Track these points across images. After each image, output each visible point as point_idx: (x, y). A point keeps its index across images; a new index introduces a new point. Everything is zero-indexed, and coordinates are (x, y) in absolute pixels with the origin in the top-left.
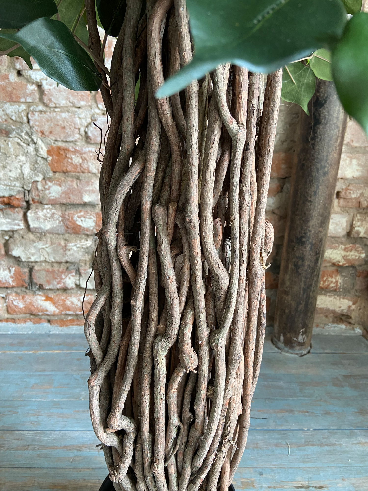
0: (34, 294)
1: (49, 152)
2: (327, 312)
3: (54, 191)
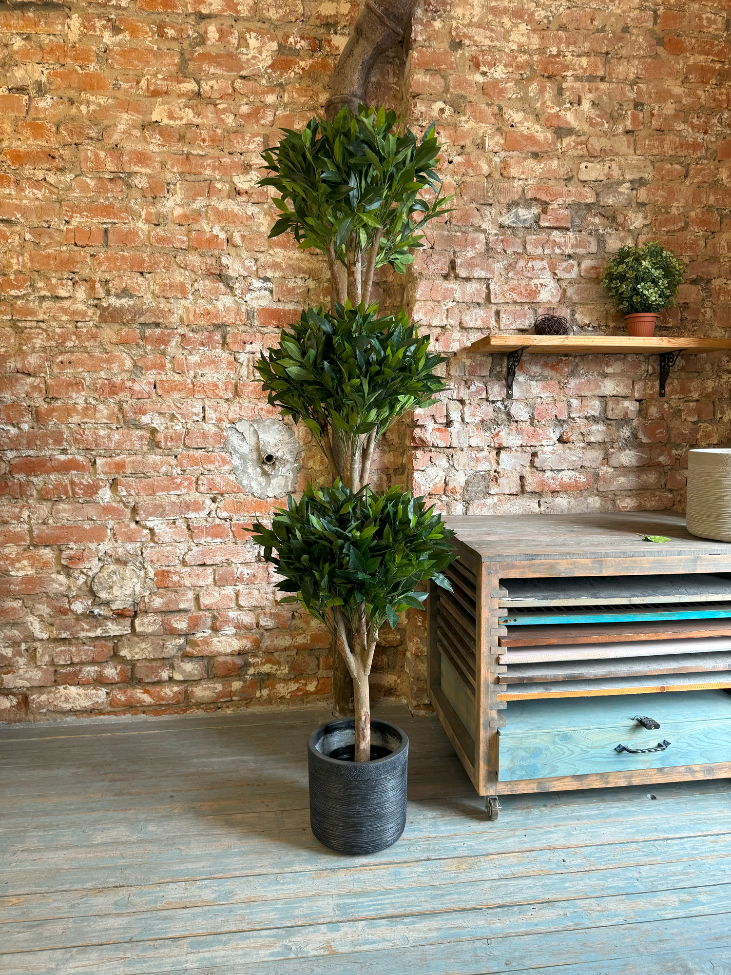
0: (134, 687)
1: (155, 575)
2: (379, 687)
3: (158, 602)
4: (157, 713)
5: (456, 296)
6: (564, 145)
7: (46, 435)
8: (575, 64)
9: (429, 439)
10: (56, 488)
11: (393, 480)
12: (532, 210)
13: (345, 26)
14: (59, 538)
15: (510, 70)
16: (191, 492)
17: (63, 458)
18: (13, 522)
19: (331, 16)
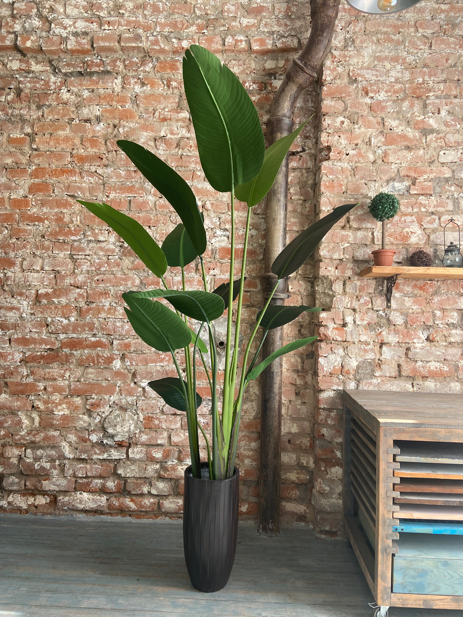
0: (125, 497)
1: (144, 419)
2: (293, 514)
3: (144, 438)
4: (138, 517)
5: (350, 239)
6: (428, 140)
7: (84, 325)
8: (435, 88)
9: (330, 335)
10: (87, 359)
11: (305, 362)
12: (405, 183)
13: (281, 74)
14: (86, 391)
15: (390, 94)
16: (170, 365)
17: (93, 339)
18: (60, 379)
19: (272, 69)
